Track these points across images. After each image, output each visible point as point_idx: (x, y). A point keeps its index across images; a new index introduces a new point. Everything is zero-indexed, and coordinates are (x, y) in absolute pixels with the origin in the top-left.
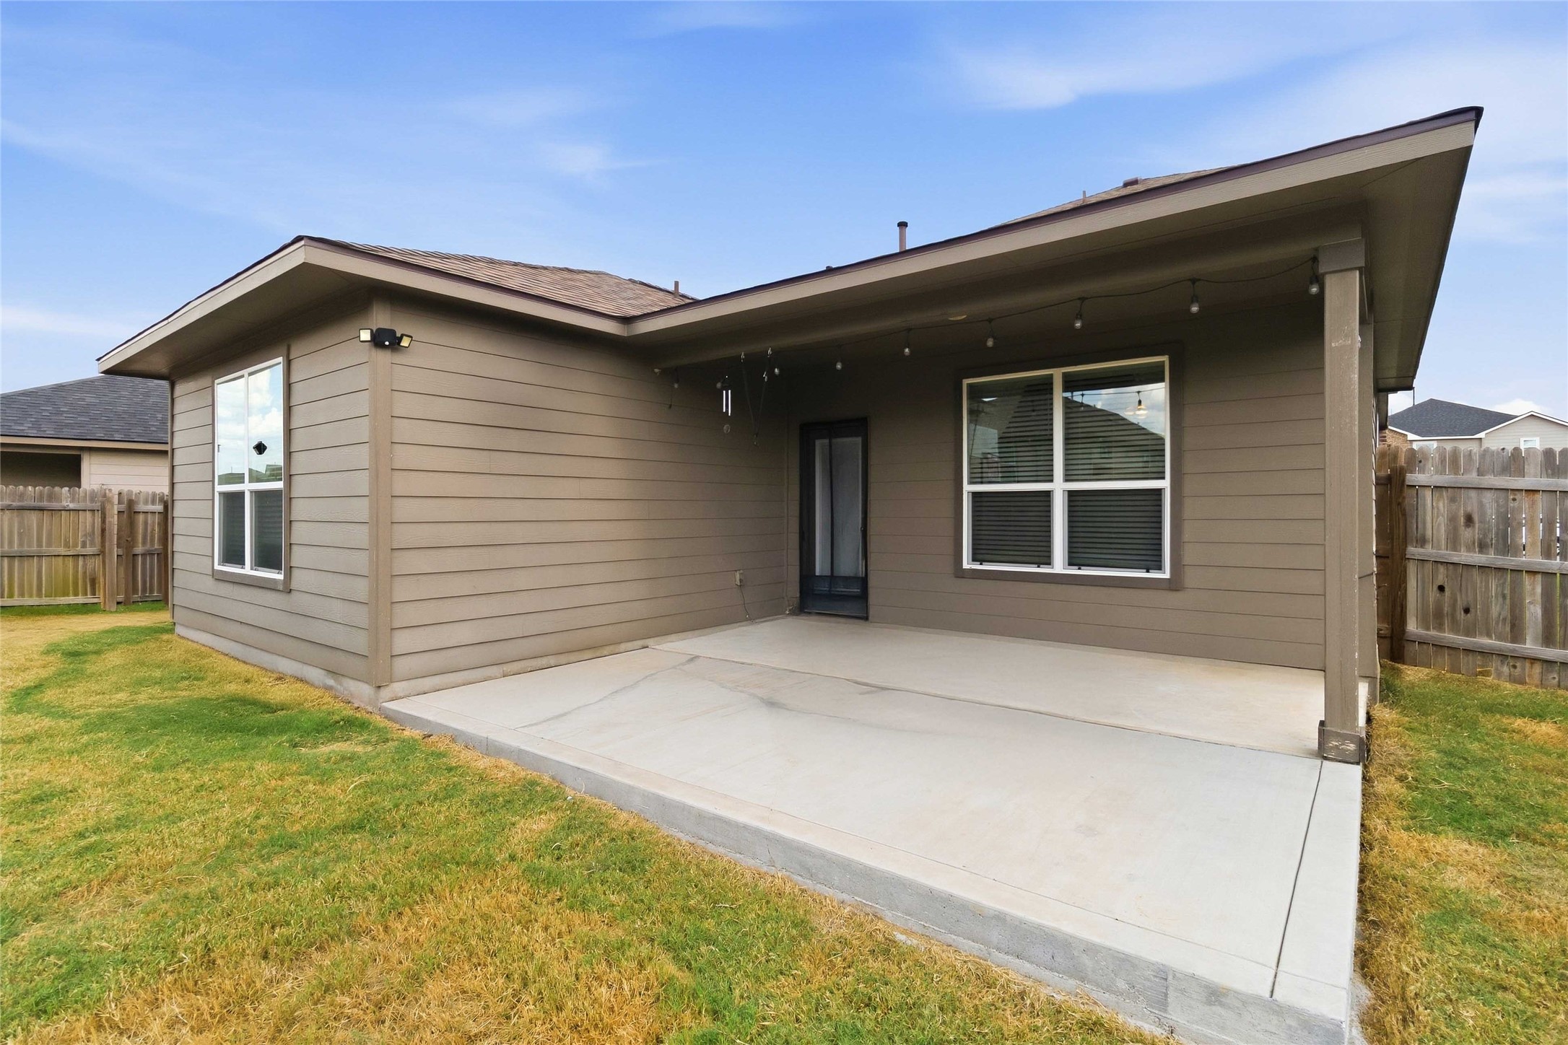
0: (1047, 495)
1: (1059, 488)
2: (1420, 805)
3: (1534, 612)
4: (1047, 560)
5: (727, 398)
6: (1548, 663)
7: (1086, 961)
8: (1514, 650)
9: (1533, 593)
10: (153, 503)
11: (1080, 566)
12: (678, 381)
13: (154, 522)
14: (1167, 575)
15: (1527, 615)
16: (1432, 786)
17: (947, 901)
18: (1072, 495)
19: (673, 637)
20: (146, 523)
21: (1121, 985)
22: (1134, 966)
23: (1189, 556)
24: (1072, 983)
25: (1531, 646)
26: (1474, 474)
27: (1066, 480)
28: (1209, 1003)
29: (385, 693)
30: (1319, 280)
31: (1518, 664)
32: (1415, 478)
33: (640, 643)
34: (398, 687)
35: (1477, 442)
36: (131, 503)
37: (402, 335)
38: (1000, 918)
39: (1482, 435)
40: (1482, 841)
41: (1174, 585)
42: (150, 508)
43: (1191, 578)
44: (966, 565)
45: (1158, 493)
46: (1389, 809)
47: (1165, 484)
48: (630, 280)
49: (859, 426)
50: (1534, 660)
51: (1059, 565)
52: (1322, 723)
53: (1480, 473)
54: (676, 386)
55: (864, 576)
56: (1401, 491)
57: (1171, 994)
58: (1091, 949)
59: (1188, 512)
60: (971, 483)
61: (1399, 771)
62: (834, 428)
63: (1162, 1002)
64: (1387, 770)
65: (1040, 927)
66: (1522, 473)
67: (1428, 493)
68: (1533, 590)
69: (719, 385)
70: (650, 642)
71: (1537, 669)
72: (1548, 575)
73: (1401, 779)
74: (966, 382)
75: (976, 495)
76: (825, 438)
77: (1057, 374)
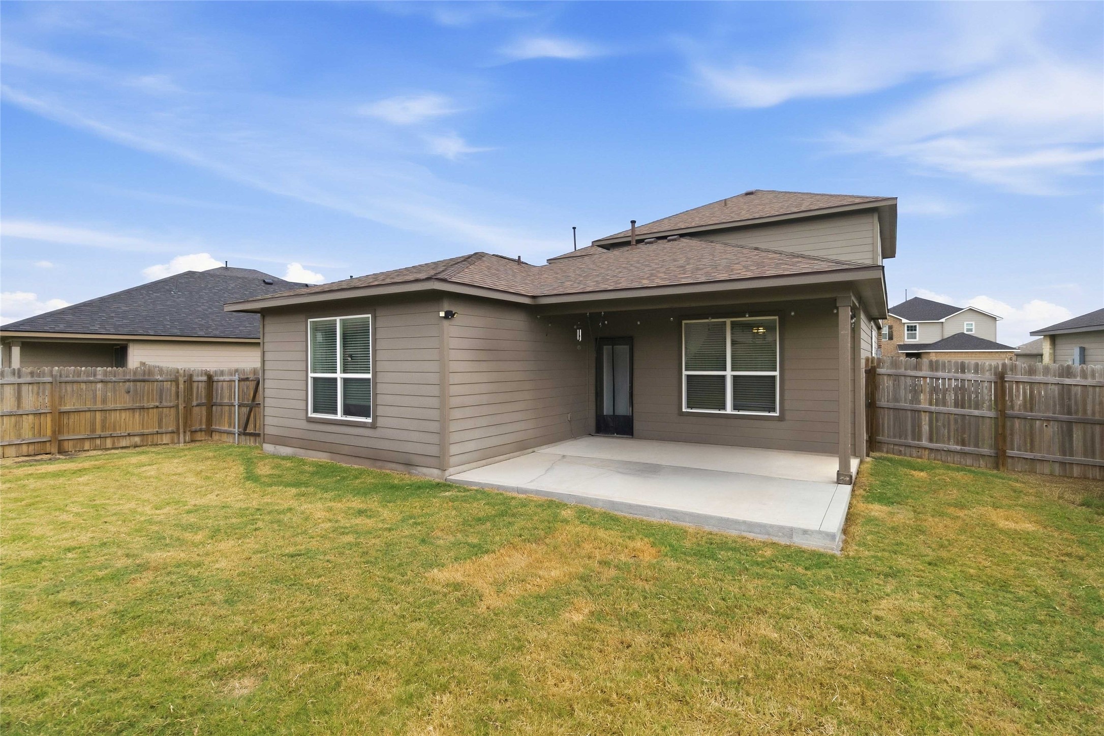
0: (724, 377)
1: (729, 373)
2: (868, 497)
3: (925, 428)
4: (724, 408)
5: (579, 333)
6: (931, 450)
7: (771, 530)
8: (918, 445)
9: (925, 421)
10: (201, 376)
11: (739, 410)
12: (551, 323)
13: (202, 387)
14: (777, 414)
15: (923, 429)
16: (875, 491)
17: (727, 520)
18: (735, 377)
19: (544, 447)
20: (198, 388)
21: (780, 534)
22: (784, 528)
23: (787, 407)
24: (766, 537)
25: (925, 442)
26: (903, 370)
27: (732, 370)
28: (804, 534)
29: (447, 473)
30: (837, 308)
31: (920, 451)
32: (879, 371)
33: (531, 450)
34: (451, 470)
35: (941, 324)
36: (191, 376)
37: (455, 313)
38: (744, 522)
39: (943, 320)
40: (885, 505)
41: (781, 418)
42: (200, 378)
43: (788, 415)
44: (684, 410)
45: (774, 377)
46: (860, 498)
47: (777, 373)
48: (493, 255)
49: (629, 340)
50: (925, 448)
51: (729, 410)
52: (838, 471)
53: (905, 369)
54: (550, 325)
55: (629, 414)
56: (875, 375)
57: (794, 534)
58: (772, 526)
59: (786, 387)
60: (686, 370)
61: (864, 487)
62: (613, 341)
63: (791, 537)
64: (860, 487)
65: (757, 523)
66: (921, 370)
67: (885, 377)
68: (925, 419)
69: (575, 327)
70: (535, 449)
71: (927, 452)
72: (931, 413)
73: (865, 490)
74: (684, 322)
75: (688, 376)
76: (609, 345)
77: (728, 321)
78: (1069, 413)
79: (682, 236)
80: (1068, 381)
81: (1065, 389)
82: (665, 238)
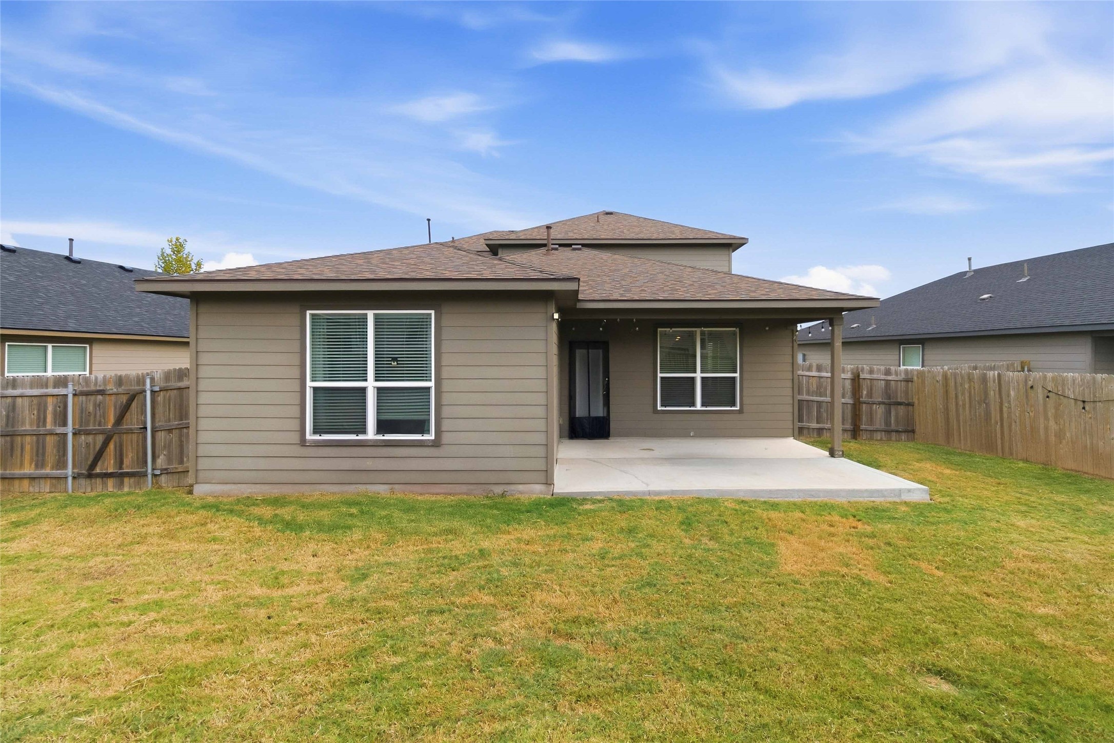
4: (693, 404)
7: (886, 493)
11: (706, 406)
14: (738, 408)
18: (703, 378)
23: (746, 401)
24: (883, 499)
27: (701, 373)
28: (908, 493)
41: (740, 411)
43: (746, 409)
44: (659, 409)
45: (735, 378)
47: (737, 375)
49: (603, 345)
51: (699, 406)
55: (605, 415)
58: (886, 490)
59: (745, 385)
60: (661, 373)
62: (589, 345)
63: (900, 495)
65: (875, 489)
74: (659, 331)
75: (662, 378)
76: (583, 349)
77: (698, 330)
78: (890, 399)
79: (584, 245)
80: (890, 378)
81: (888, 382)
82: (570, 245)
